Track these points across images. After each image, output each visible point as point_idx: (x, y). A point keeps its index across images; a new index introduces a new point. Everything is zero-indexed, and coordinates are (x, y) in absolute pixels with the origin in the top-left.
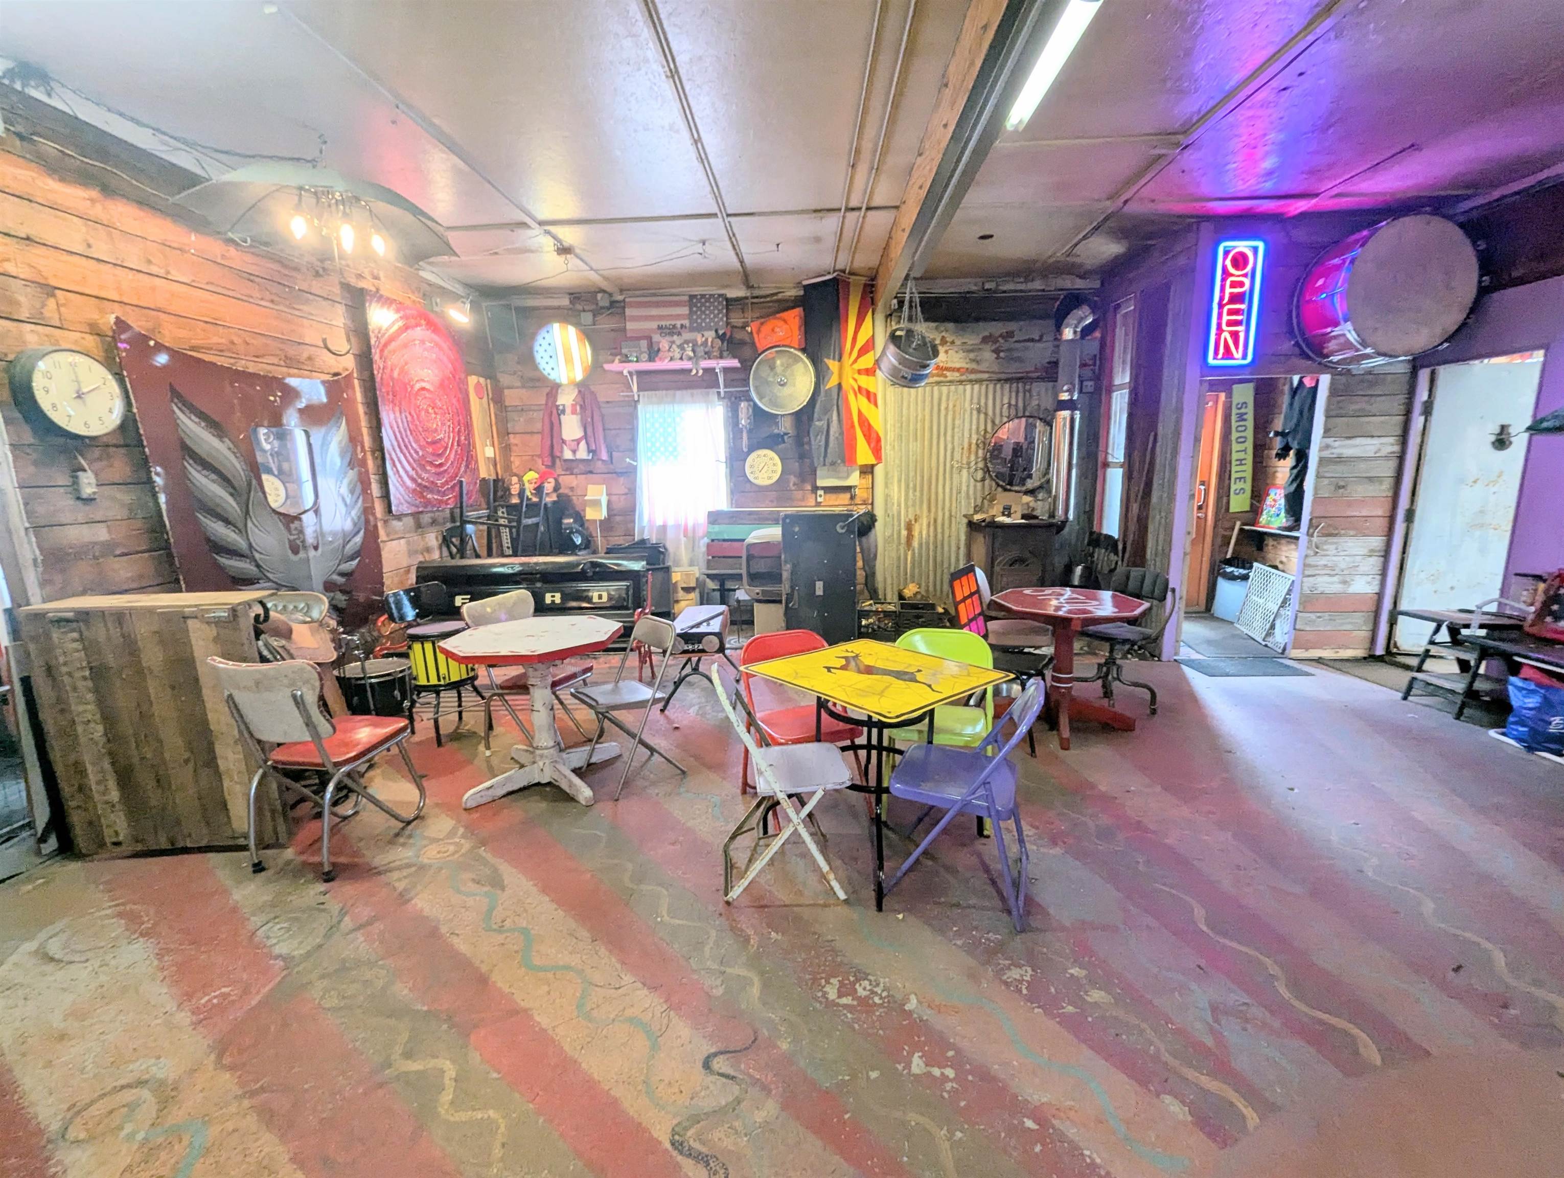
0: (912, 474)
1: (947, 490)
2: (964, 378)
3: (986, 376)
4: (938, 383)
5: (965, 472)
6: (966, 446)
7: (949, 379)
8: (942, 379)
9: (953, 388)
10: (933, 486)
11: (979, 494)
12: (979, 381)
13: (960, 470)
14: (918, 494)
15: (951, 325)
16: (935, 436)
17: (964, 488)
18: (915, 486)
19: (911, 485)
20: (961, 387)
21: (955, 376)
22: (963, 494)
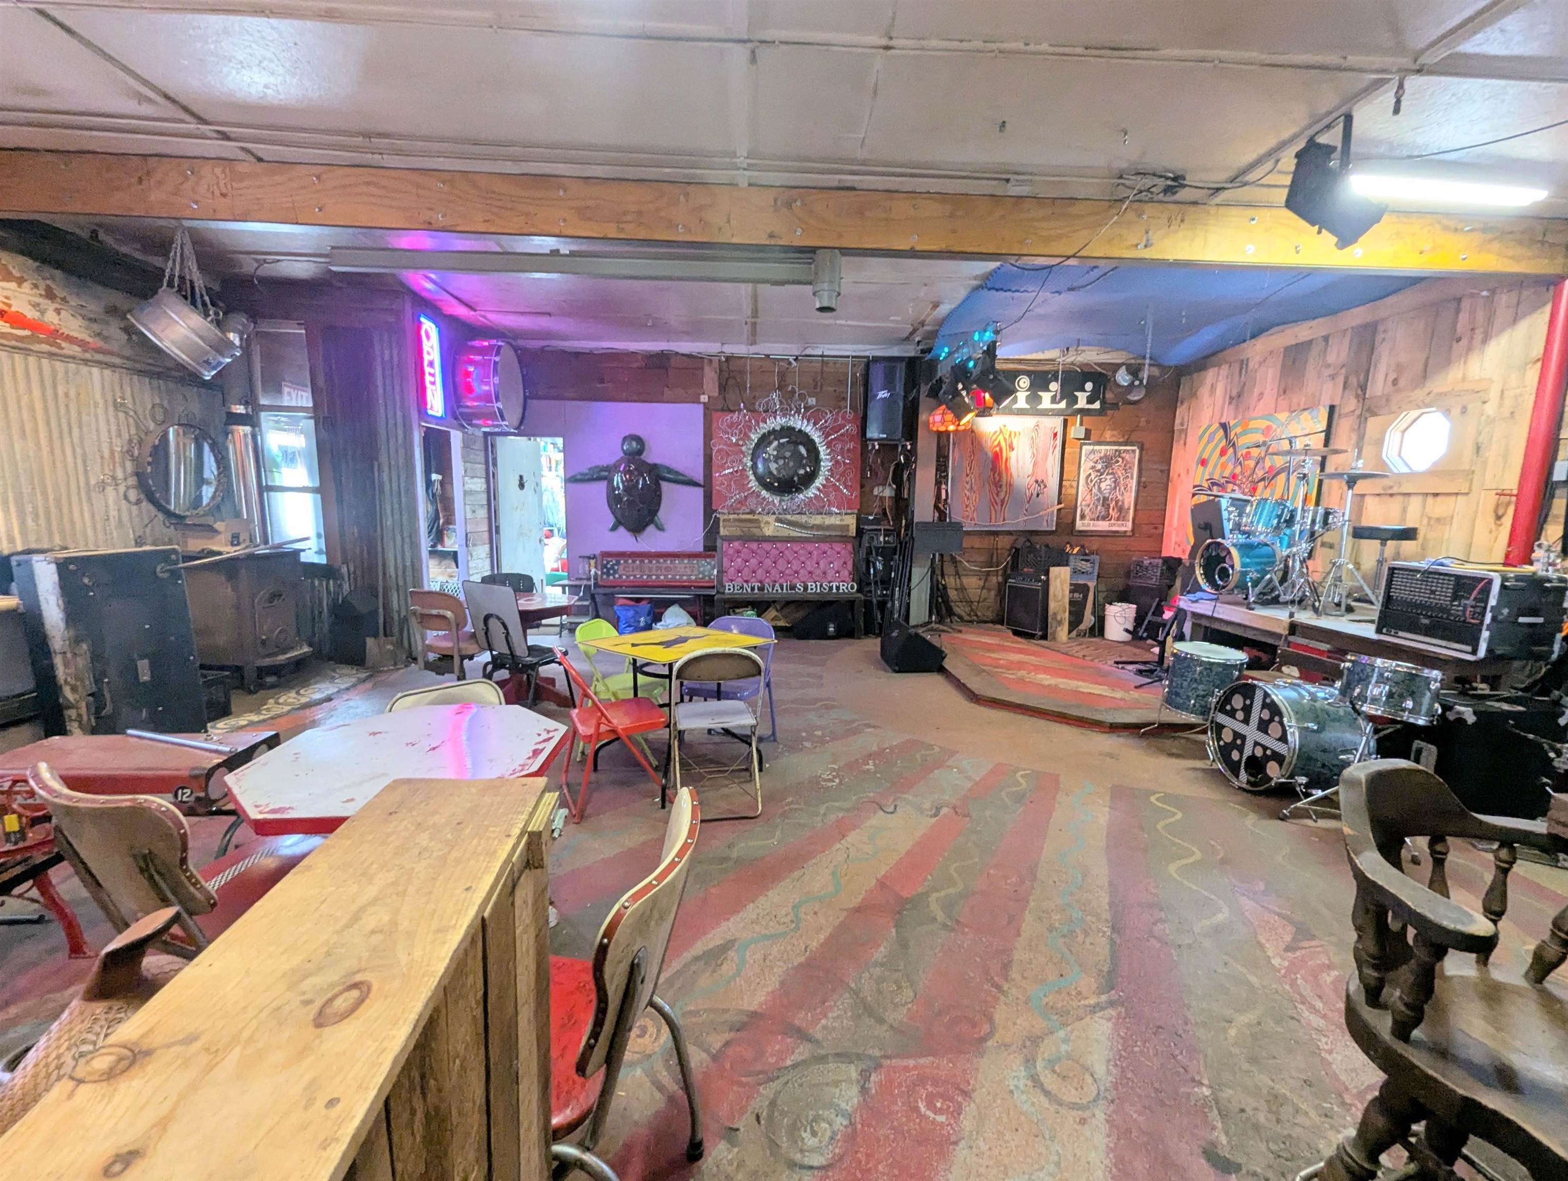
0: (26, 490)
1: (87, 516)
2: (88, 356)
3: (118, 361)
4: (51, 355)
5: (110, 490)
6: (106, 454)
7: (65, 352)
8: (54, 350)
9: (72, 366)
10: (65, 510)
11: (136, 521)
12: (113, 366)
13: (102, 486)
14: (42, 521)
15: (58, 273)
16: (56, 435)
17: (113, 513)
18: (35, 508)
19: (29, 508)
20: (84, 369)
21: (75, 350)
22: (113, 522)
